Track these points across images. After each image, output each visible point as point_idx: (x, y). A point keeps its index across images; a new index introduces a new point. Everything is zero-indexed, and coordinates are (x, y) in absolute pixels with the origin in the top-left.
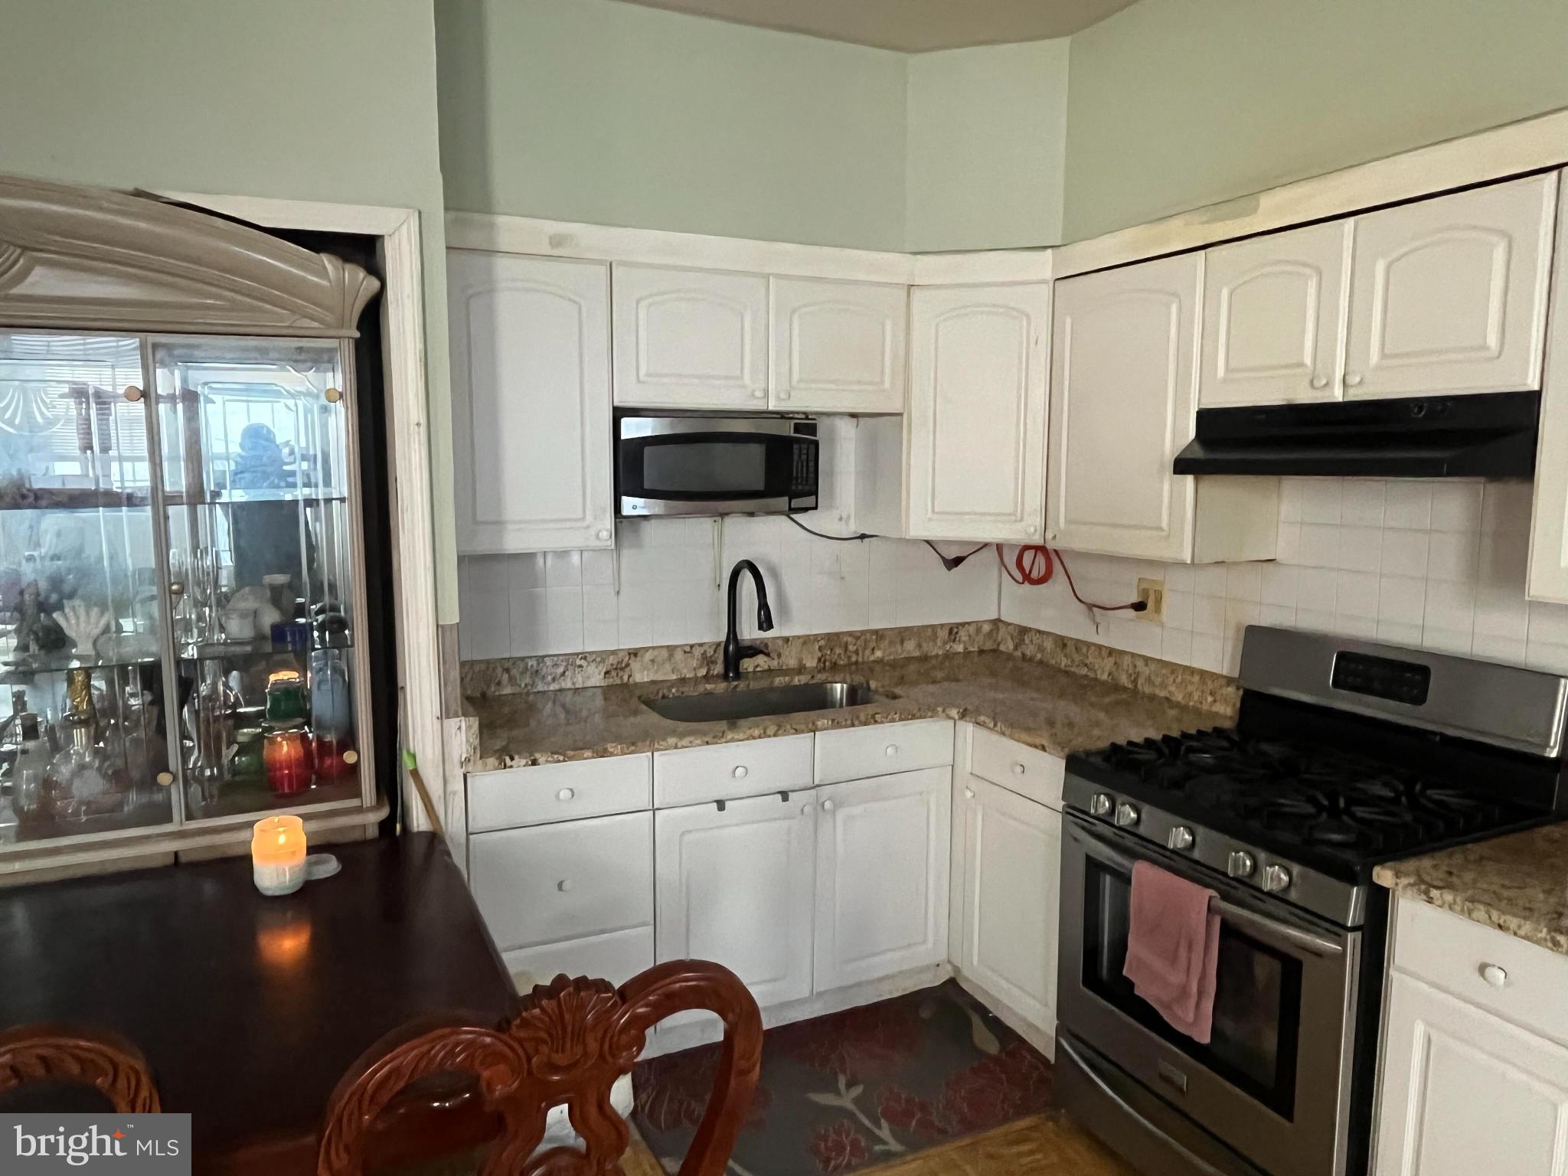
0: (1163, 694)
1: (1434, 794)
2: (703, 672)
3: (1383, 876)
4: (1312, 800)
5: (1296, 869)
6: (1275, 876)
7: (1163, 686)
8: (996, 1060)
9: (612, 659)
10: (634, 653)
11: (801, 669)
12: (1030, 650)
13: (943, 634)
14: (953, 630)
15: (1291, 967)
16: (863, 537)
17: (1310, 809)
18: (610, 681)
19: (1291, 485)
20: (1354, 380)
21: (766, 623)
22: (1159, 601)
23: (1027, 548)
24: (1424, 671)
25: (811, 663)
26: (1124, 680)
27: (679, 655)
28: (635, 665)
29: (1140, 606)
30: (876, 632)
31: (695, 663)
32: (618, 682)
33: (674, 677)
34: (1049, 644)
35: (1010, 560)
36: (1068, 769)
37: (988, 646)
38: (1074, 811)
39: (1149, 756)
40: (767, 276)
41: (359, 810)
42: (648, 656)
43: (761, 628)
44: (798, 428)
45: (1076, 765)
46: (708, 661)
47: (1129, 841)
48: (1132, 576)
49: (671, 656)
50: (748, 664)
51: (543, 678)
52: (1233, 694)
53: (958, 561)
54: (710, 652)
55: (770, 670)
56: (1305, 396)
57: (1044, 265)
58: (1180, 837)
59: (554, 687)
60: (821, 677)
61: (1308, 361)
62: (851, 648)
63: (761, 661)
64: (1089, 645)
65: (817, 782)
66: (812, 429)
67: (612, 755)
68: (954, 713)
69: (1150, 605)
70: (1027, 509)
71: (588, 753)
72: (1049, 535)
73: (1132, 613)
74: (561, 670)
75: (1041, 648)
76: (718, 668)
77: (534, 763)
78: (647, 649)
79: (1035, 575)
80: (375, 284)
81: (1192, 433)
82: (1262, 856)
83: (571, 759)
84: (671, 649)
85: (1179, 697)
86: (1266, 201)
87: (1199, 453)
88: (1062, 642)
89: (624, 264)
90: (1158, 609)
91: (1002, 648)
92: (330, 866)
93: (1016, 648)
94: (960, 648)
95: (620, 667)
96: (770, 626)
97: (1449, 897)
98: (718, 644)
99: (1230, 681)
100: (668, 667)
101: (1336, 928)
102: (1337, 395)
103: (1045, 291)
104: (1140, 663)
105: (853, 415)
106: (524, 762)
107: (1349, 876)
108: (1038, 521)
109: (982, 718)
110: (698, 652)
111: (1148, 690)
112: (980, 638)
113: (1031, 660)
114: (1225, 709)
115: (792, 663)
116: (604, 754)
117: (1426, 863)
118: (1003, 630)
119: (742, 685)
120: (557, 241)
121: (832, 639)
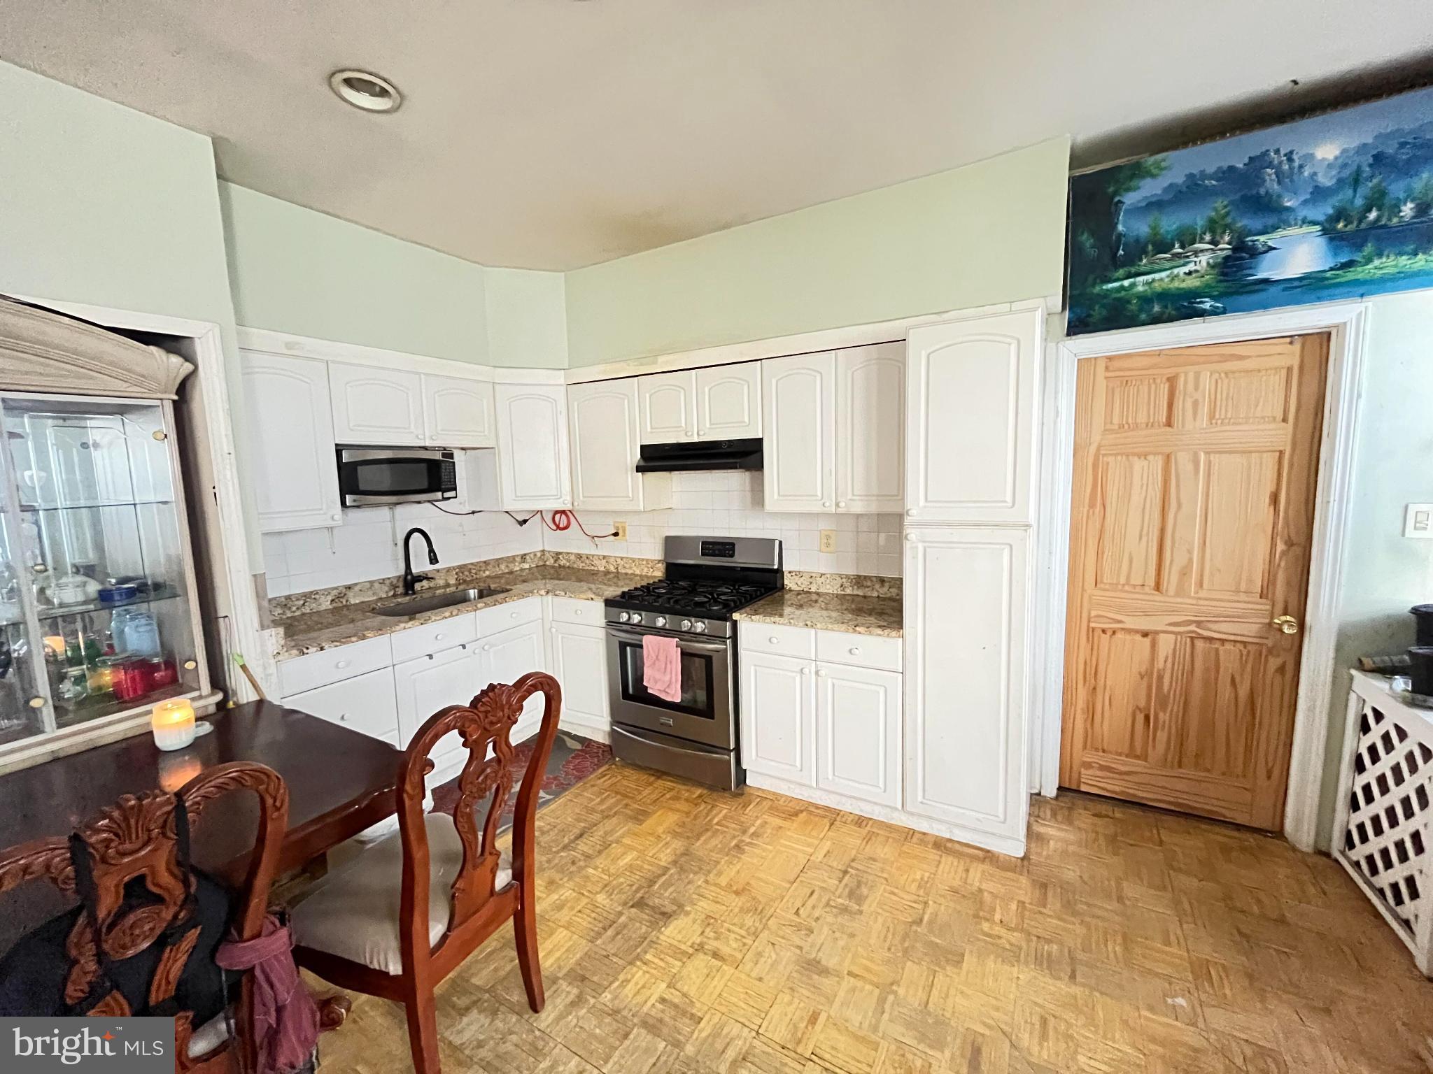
0: (630, 572)
1: (743, 588)
2: (391, 593)
3: (736, 616)
4: (706, 597)
5: (706, 621)
6: (699, 626)
7: (631, 568)
8: (581, 750)
9: (335, 592)
10: (349, 588)
11: (448, 585)
12: (562, 562)
13: (518, 559)
14: (523, 557)
15: (708, 659)
16: (473, 512)
17: (706, 600)
18: (335, 605)
19: (676, 474)
20: (701, 433)
21: (434, 559)
22: (624, 531)
23: (557, 512)
24: (733, 545)
25: (452, 581)
26: (612, 569)
27: (377, 585)
28: (350, 594)
29: (616, 534)
30: (485, 562)
31: (387, 589)
32: (340, 605)
33: (375, 598)
34: (572, 558)
35: (548, 518)
36: (606, 605)
37: (541, 563)
38: (612, 623)
39: (637, 593)
40: (419, 374)
41: (200, 697)
42: (357, 588)
43: (431, 563)
44: (444, 455)
45: (609, 603)
46: (395, 587)
47: (638, 629)
48: (611, 521)
49: (372, 586)
50: (417, 586)
51: (290, 608)
52: (662, 567)
53: (525, 521)
54: (395, 582)
55: (430, 588)
56: (684, 439)
57: (560, 378)
58: (660, 622)
59: (298, 613)
60: (461, 587)
61: (683, 425)
62: (474, 571)
63: (425, 583)
64: (593, 556)
65: (479, 637)
66: (451, 456)
67: (369, 637)
68: (543, 592)
69: (620, 532)
70: (563, 491)
71: (354, 639)
72: (576, 504)
73: (612, 537)
74: (302, 602)
75: (568, 561)
76: (400, 590)
77: (322, 649)
78: (356, 584)
79: (561, 526)
80: (188, 367)
81: (639, 456)
82: (693, 620)
83: (344, 643)
84: (371, 582)
85: (638, 572)
86: (661, 359)
87: (642, 463)
88: (579, 556)
89: (334, 362)
90: (624, 536)
91: (548, 563)
92: (207, 728)
93: (555, 561)
94: (526, 566)
95: (341, 596)
96: (437, 562)
97: (758, 617)
98: (399, 577)
99: (659, 561)
100: (370, 593)
101: (722, 639)
102: (695, 439)
103: (563, 389)
104: (619, 560)
105: (463, 449)
106: (315, 649)
107: (725, 619)
108: (569, 498)
109: (558, 592)
110: (387, 582)
111: (623, 571)
112: (536, 560)
113: (564, 567)
114: (659, 573)
115: (442, 583)
116: (364, 637)
117: (748, 609)
118: (547, 554)
119: (418, 596)
120: (289, 346)
121: (462, 568)
